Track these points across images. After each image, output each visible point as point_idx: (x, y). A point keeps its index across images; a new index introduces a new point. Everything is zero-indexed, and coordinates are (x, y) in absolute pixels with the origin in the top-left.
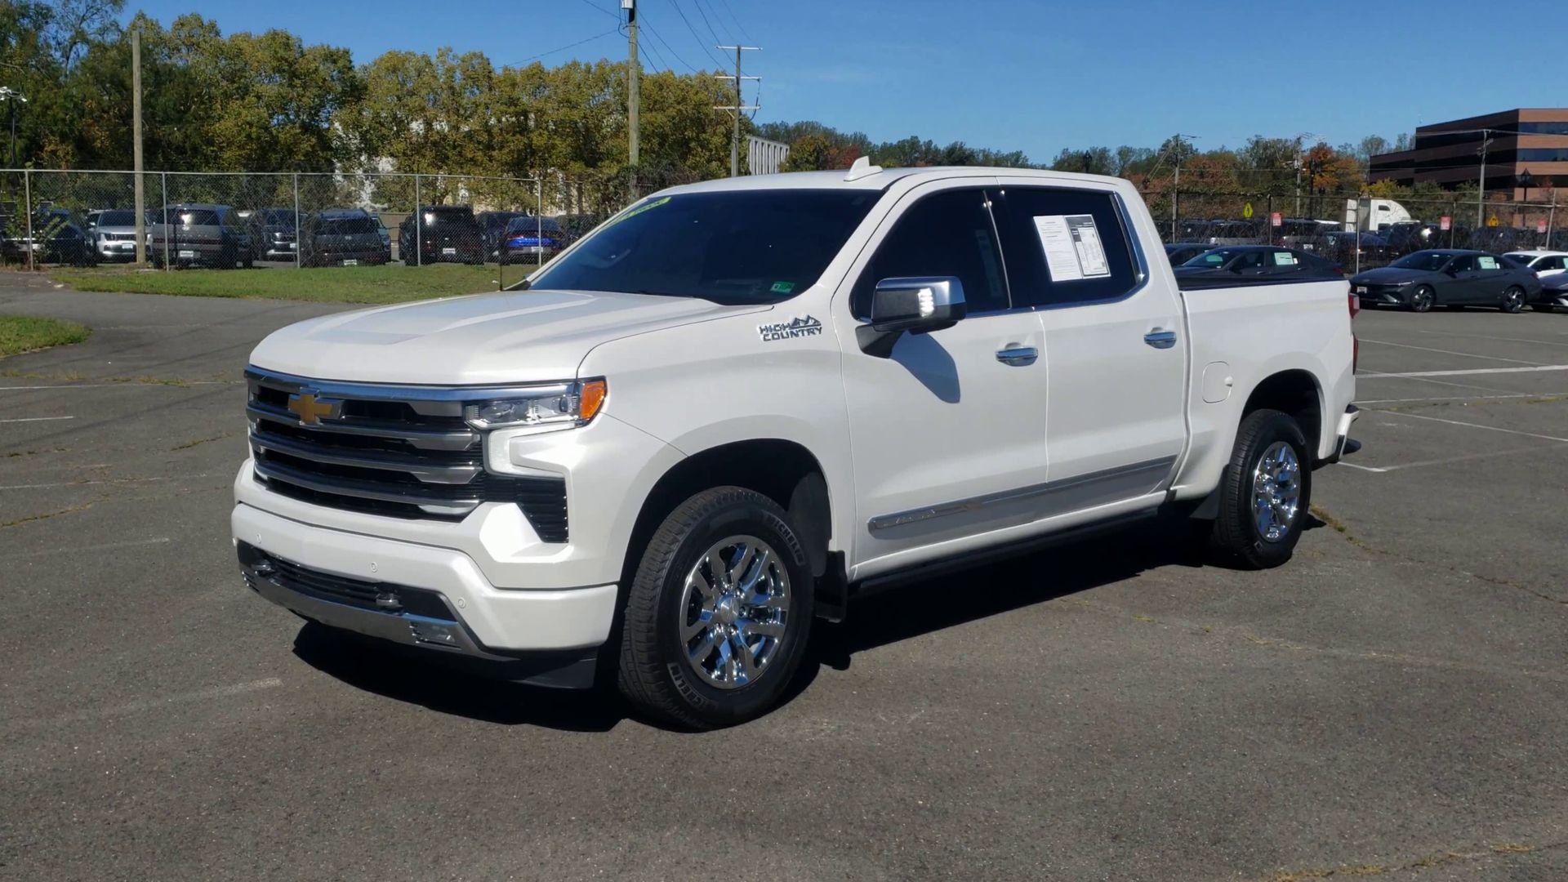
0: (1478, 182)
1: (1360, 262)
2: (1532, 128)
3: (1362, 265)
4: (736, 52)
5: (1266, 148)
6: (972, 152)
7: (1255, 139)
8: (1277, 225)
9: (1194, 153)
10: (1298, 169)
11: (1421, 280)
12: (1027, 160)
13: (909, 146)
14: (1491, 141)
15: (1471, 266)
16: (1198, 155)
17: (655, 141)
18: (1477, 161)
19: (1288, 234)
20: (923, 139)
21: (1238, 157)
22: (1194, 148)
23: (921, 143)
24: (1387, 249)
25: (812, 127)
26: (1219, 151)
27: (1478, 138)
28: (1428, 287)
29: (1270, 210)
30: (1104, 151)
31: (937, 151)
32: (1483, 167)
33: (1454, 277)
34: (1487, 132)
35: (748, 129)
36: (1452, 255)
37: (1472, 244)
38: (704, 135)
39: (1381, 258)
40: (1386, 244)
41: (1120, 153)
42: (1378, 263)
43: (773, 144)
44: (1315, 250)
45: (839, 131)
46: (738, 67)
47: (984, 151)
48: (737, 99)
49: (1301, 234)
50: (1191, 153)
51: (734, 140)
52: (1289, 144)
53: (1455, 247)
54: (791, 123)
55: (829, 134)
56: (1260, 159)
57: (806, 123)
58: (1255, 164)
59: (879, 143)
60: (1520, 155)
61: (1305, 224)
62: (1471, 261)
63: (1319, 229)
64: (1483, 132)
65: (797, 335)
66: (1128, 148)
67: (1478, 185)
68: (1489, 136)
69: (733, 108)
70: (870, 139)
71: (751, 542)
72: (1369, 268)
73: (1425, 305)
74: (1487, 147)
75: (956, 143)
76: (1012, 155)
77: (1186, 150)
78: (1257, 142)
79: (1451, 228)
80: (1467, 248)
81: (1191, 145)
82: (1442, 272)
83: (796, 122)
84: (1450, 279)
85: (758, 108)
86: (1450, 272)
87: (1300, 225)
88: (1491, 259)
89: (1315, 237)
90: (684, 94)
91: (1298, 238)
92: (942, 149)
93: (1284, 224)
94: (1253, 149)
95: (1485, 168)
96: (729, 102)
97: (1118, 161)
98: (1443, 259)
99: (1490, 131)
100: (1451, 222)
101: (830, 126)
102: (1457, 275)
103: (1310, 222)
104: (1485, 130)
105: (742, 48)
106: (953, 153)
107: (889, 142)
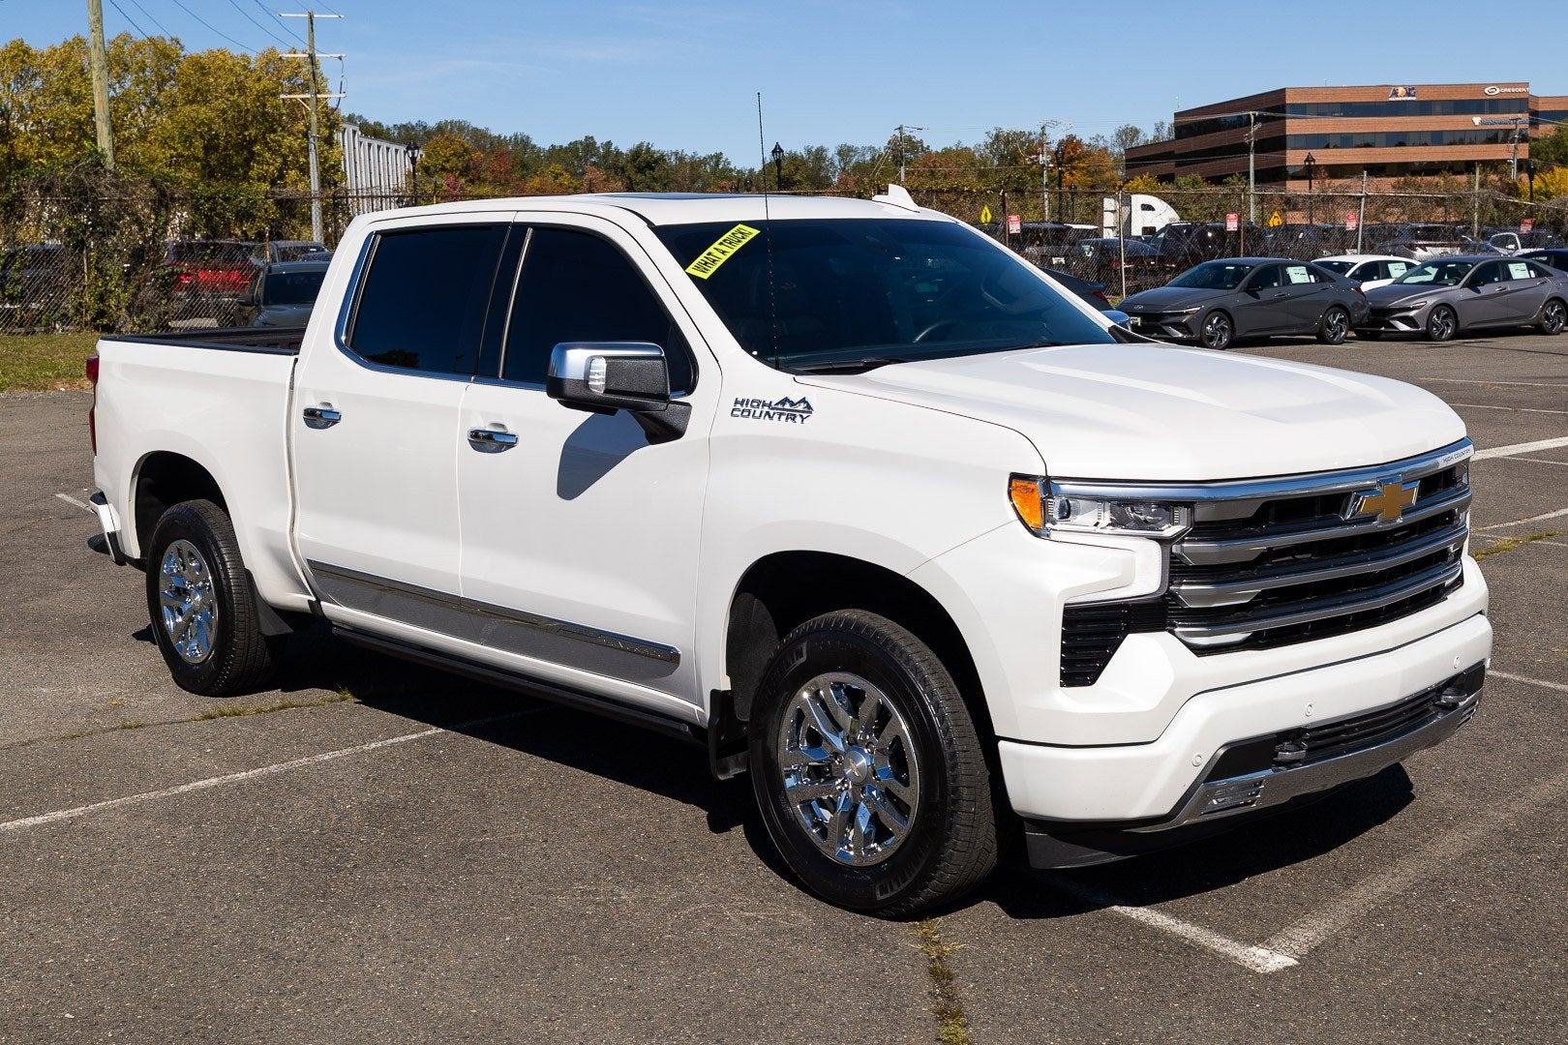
0: (1247, 174)
1: (1127, 279)
2: (1302, 110)
3: (1131, 284)
4: (307, 21)
5: (1007, 143)
6: (662, 155)
7: (994, 132)
8: (1015, 232)
9: (926, 151)
10: (1043, 165)
11: (1212, 304)
12: (729, 163)
13: (584, 149)
14: (1260, 125)
15: (1277, 281)
16: (930, 153)
17: (198, 143)
18: (1243, 149)
19: (1032, 243)
20: (599, 141)
21: (977, 155)
22: (925, 146)
23: (598, 144)
24: (1161, 260)
25: (461, 127)
26: (954, 148)
27: (1245, 123)
28: (1223, 312)
29: (1004, 211)
30: (821, 151)
31: (618, 153)
32: (1252, 156)
33: (1258, 297)
34: (1254, 115)
35: (331, 122)
36: (1252, 267)
37: (1266, 248)
38: (272, 136)
39: (1153, 272)
40: (1158, 253)
41: (839, 153)
42: (1150, 279)
43: (375, 143)
44: (1067, 266)
45: (494, 133)
46: (312, 39)
47: (676, 154)
48: (314, 82)
49: (1049, 244)
50: (922, 150)
51: (311, 140)
52: (1033, 137)
53: (1247, 255)
54: (432, 124)
55: (479, 136)
56: (1002, 156)
57: (451, 122)
58: (996, 162)
59: (547, 147)
60: (1289, 142)
61: (1051, 229)
62: (1274, 274)
63: (1071, 236)
64: (1249, 115)
66: (849, 147)
67: (1248, 177)
68: (1257, 119)
69: (309, 96)
70: (534, 142)
72: (1139, 289)
73: (1220, 339)
74: (1256, 133)
75: (641, 145)
76: (711, 157)
77: (913, 145)
78: (997, 136)
79: (1239, 228)
80: (1261, 256)
81: (922, 141)
82: (1240, 291)
83: (437, 121)
84: (1252, 300)
85: (343, 95)
86: (1251, 290)
87: (1045, 231)
88: (1303, 270)
89: (1067, 247)
90: (239, 80)
91: (1045, 249)
92: (624, 151)
93: (1024, 231)
94: (992, 144)
95: (1255, 158)
96: (305, 88)
97: (837, 163)
98: (1239, 273)
99: (1257, 113)
100: (1239, 221)
101: (481, 126)
102: (1260, 293)
103: (1057, 226)
104: (1251, 113)
105: (315, 16)
106: (638, 157)
107: (557, 144)
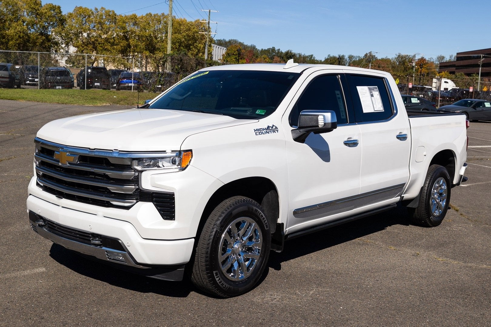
0: (478, 74)
1: (440, 102)
3: (441, 104)
4: (209, 12)
5: (402, 58)
6: (295, 54)
7: (398, 54)
8: (410, 87)
9: (376, 59)
10: (414, 66)
12: (315, 58)
13: (271, 51)
14: (484, 59)
15: (482, 106)
16: (377, 59)
17: (177, 44)
18: (478, 66)
19: (415, 91)
20: (276, 48)
21: (392, 61)
22: (376, 57)
23: (276, 50)
24: (450, 98)
25: (235, 41)
26: (385, 58)
27: (479, 58)
28: (466, 113)
29: (408, 82)
30: (343, 56)
31: (282, 53)
32: (480, 68)
33: (476, 110)
34: (482, 56)
35: (211, 41)
36: (475, 102)
37: (480, 97)
38: (196, 44)
39: (448, 101)
40: (449, 96)
41: (349, 57)
42: (446, 103)
43: (220, 47)
44: (424, 97)
45: (245, 44)
46: (209, 18)
47: (299, 54)
48: (208, 30)
49: (419, 91)
50: (375, 58)
51: (206, 45)
52: (410, 57)
53: (475, 98)
54: (227, 40)
55: (241, 44)
56: (400, 62)
57: (233, 40)
58: (398, 64)
59: (260, 49)
62: (481, 104)
63: (426, 90)
65: (269, 133)
66: (352, 55)
67: (479, 75)
68: (483, 57)
69: (207, 33)
70: (257, 47)
71: (248, 220)
72: (443, 105)
74: (482, 61)
75: (289, 50)
76: (310, 56)
77: (373, 57)
78: (399, 56)
79: (473, 91)
80: (479, 99)
81: (375, 56)
82: (471, 107)
83: (229, 39)
84: (474, 110)
85: (216, 33)
86: (474, 107)
87: (419, 87)
88: (489, 103)
89: (424, 92)
90: (189, 27)
91: (418, 92)
92: (284, 52)
93: (413, 87)
94: (397, 58)
95: (481, 69)
96: (206, 30)
97: (348, 60)
98: (471, 103)
99: (483, 55)
100: (473, 89)
101: (242, 42)
102: (477, 109)
103: (422, 87)
104: (481, 55)
105: (211, 11)
106: (287, 54)
107: (264, 49)
